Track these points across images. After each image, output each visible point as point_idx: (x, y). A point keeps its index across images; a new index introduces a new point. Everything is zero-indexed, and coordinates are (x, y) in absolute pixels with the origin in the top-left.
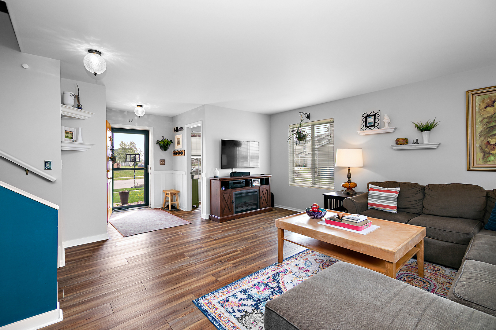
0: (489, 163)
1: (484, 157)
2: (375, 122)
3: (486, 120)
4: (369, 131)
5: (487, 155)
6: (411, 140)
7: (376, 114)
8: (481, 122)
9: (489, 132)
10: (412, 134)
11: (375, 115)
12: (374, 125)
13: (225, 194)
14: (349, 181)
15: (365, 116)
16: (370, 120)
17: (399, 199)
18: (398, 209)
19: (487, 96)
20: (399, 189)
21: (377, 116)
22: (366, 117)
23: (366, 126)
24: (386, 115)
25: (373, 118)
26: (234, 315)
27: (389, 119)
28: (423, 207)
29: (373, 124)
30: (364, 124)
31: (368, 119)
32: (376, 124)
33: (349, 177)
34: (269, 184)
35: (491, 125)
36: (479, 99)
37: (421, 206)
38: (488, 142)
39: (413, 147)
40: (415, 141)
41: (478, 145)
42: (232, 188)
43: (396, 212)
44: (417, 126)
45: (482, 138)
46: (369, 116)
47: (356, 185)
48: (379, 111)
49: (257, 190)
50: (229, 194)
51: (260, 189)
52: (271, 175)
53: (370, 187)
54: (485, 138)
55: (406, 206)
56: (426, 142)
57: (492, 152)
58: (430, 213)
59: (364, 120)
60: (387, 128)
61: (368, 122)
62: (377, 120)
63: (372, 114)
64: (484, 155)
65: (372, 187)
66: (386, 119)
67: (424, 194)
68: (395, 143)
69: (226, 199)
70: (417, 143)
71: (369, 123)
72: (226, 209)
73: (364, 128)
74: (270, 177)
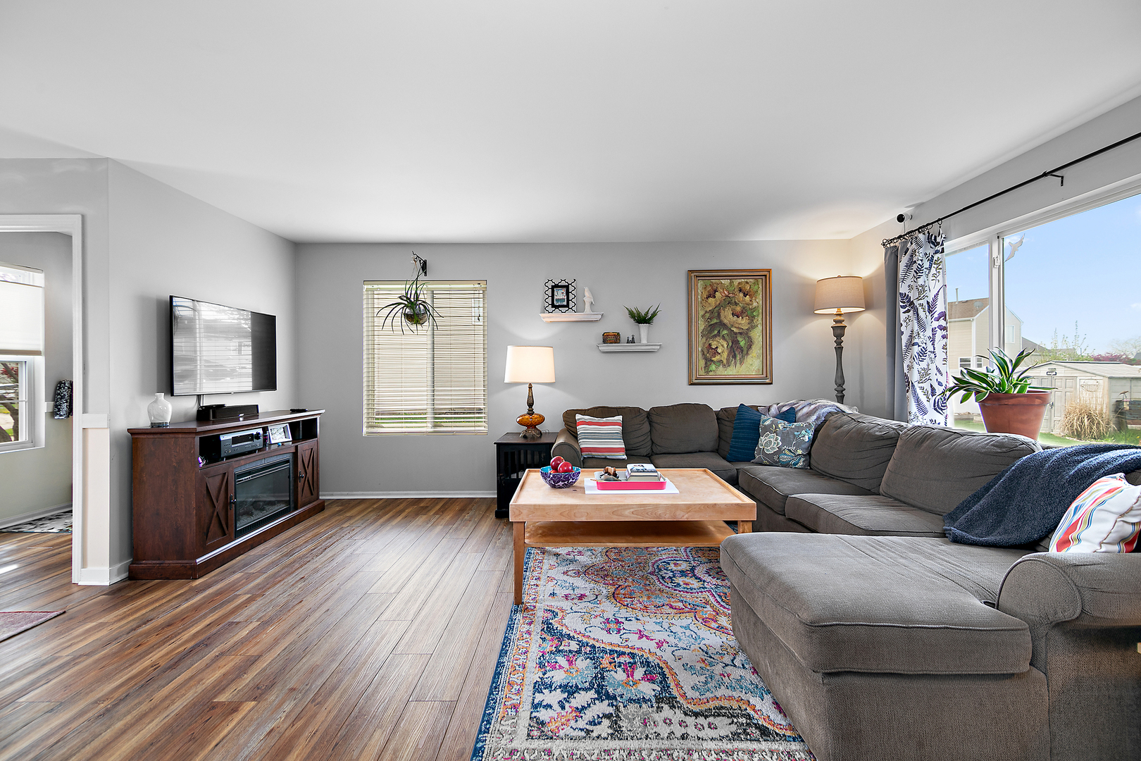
0: (711, 373)
1: (707, 366)
2: (568, 300)
3: (708, 315)
4: (558, 316)
5: (709, 363)
6: (624, 337)
7: (569, 284)
8: (703, 316)
9: (711, 331)
10: (626, 327)
11: (567, 287)
12: (567, 306)
13: (211, 480)
14: (531, 412)
15: (550, 284)
16: (560, 294)
17: (625, 435)
18: (628, 451)
19: (708, 283)
20: (620, 418)
21: (571, 288)
22: (553, 287)
23: (553, 305)
24: (586, 289)
25: (564, 291)
26: (598, 737)
27: (591, 297)
28: (653, 443)
29: (565, 303)
30: (549, 300)
31: (555, 293)
32: (571, 304)
33: (530, 404)
34: (315, 436)
35: (712, 323)
36: (701, 284)
37: (650, 443)
38: (710, 345)
39: (629, 348)
40: (630, 339)
41: (700, 349)
42: (228, 457)
43: (625, 457)
44: (632, 315)
45: (704, 339)
46: (557, 286)
47: (542, 419)
48: (575, 280)
49: (288, 457)
50: (220, 477)
51: (295, 454)
52: (323, 411)
53: (579, 419)
54: (706, 340)
55: (634, 446)
56: (644, 341)
57: (713, 359)
58: (664, 451)
59: (549, 293)
60: (587, 314)
61: (555, 297)
62: (571, 296)
63: (563, 283)
64: (706, 363)
65: (582, 418)
66: (588, 298)
67: (651, 423)
68: (602, 340)
69: (213, 493)
70: (633, 341)
71: (558, 300)
72: (214, 527)
73: (550, 309)
74: (318, 417)
